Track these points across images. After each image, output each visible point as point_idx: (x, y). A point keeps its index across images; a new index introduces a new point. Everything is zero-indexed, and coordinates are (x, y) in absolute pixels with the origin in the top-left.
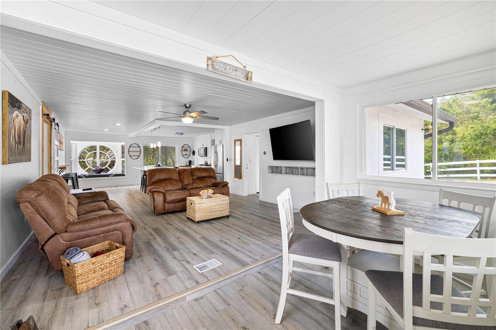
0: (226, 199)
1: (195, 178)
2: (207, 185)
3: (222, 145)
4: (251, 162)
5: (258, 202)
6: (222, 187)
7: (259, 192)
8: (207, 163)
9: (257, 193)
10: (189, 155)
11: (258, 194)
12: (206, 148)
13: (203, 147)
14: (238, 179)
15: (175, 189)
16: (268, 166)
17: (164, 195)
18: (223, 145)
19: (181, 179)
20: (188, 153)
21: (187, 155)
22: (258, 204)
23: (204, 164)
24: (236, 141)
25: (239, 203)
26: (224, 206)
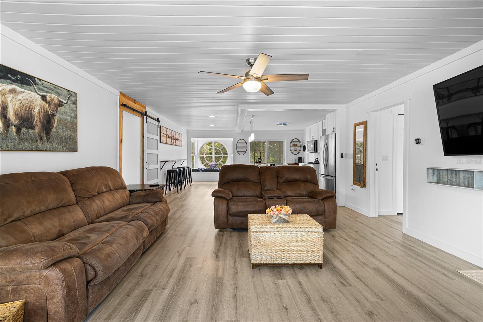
0: (316, 230)
1: (282, 180)
2: (300, 194)
3: (334, 134)
4: (386, 160)
5: (399, 239)
6: (322, 200)
7: (402, 214)
8: (318, 160)
9: (398, 214)
10: (299, 151)
11: (399, 217)
12: (316, 141)
13: (313, 140)
14: (359, 187)
15: (251, 195)
16: (428, 169)
17: (228, 204)
18: (336, 134)
19: (261, 181)
20: (298, 148)
21: (296, 151)
22: (399, 244)
23: (313, 162)
24: (358, 125)
25: (356, 232)
26: (311, 243)
